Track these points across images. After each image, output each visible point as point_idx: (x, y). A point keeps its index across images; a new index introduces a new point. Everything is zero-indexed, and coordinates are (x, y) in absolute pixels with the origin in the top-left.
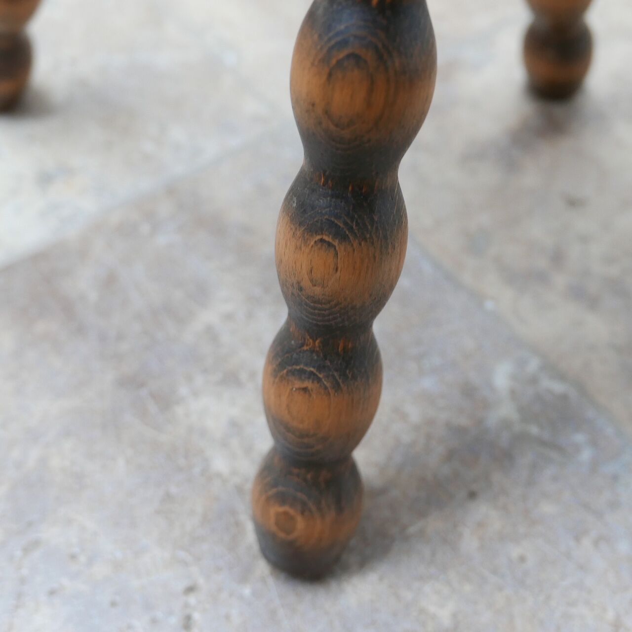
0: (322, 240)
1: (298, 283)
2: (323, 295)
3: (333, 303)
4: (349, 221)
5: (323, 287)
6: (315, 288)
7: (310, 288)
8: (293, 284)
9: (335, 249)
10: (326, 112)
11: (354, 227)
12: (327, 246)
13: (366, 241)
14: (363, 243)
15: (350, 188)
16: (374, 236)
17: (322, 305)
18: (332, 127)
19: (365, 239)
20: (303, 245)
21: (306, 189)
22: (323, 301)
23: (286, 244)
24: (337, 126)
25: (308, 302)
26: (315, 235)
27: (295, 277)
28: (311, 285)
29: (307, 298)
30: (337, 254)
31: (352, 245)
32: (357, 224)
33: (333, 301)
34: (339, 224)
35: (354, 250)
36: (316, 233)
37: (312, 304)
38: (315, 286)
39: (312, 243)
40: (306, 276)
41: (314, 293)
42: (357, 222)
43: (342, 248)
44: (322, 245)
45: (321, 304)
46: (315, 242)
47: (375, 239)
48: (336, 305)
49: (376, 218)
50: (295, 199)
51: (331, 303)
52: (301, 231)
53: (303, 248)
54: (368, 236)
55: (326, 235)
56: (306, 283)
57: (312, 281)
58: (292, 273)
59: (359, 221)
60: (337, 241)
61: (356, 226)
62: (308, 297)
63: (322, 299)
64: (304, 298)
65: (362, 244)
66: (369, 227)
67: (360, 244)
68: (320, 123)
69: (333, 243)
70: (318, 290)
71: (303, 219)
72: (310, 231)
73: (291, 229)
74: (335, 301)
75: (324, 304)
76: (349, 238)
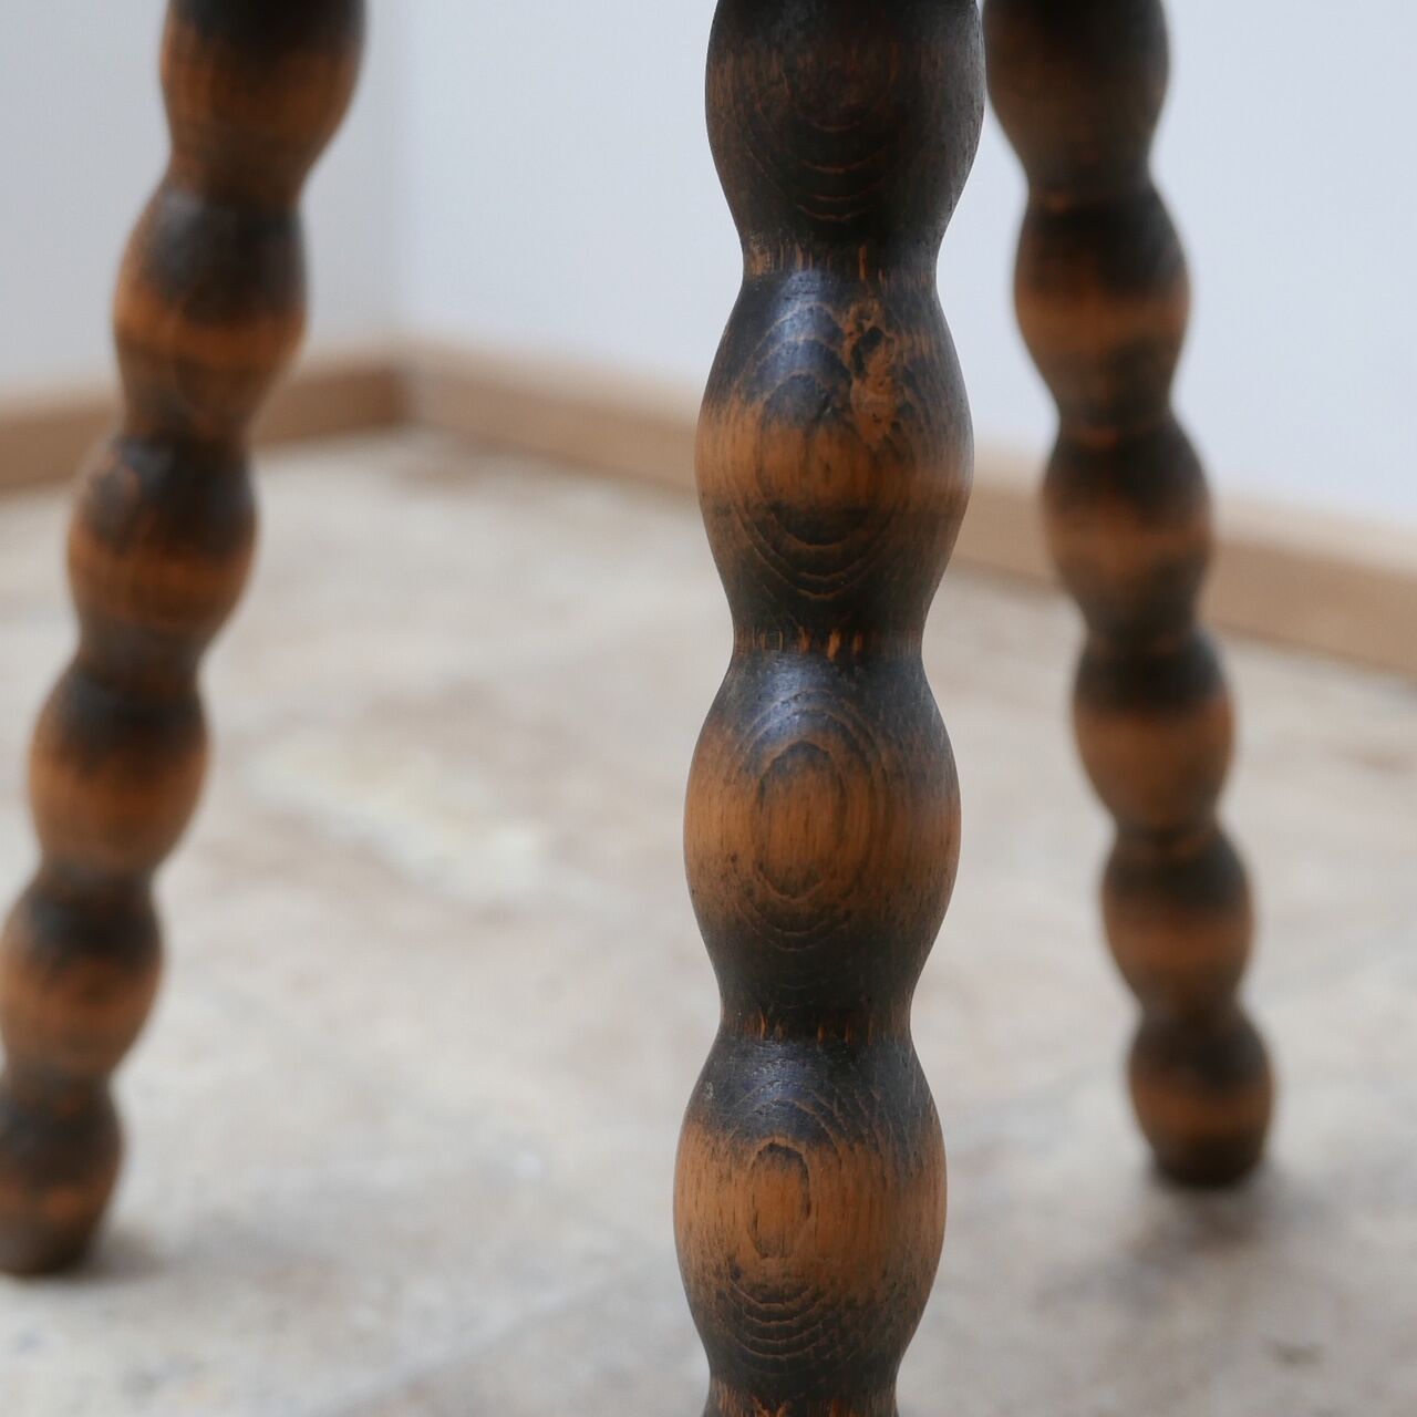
0: (772, 1147)
1: (730, 1258)
2: (784, 1276)
3: (806, 1294)
4: (823, 1101)
5: (783, 1255)
6: (768, 1260)
7: (756, 1264)
8: (718, 1267)
9: (801, 1161)
10: (760, 866)
11: (835, 1111)
12: (784, 1158)
13: (863, 1143)
14: (856, 1146)
15: (820, 1035)
16: (878, 1134)
17: (783, 1303)
18: (775, 895)
19: (860, 1138)
20: (733, 1169)
21: (731, 1058)
22: (786, 1292)
23: (699, 1182)
24: (782, 890)
25: (753, 1301)
26: (757, 1141)
27: (722, 1248)
28: (758, 1255)
29: (751, 1294)
30: (807, 1172)
31: (836, 1151)
32: (841, 1106)
33: (807, 1288)
34: (803, 1108)
35: (840, 1162)
36: (759, 1137)
37: (763, 1306)
38: (767, 1255)
39: (753, 1158)
40: (746, 1239)
41: (765, 1275)
42: (840, 1102)
43: (816, 1159)
44: (773, 1159)
45: (781, 1300)
46: (760, 1153)
47: (881, 1139)
48: (814, 1299)
49: (878, 1097)
50: (710, 1086)
51: (803, 1295)
52: (727, 1140)
53: (734, 1176)
54: (865, 1131)
55: (780, 1135)
56: (747, 1255)
57: (757, 1244)
58: (716, 1241)
59: (844, 1100)
60: (803, 1144)
61: (839, 1110)
62: (754, 1289)
63: (784, 1286)
64: (744, 1294)
65: (857, 1151)
66: (866, 1113)
67: (852, 1149)
68: (750, 893)
69: (796, 1149)
70: (772, 1265)
71: (730, 1115)
72: (747, 1135)
73: (707, 1144)
74: (811, 1288)
75: (789, 1299)
76: (828, 1136)
